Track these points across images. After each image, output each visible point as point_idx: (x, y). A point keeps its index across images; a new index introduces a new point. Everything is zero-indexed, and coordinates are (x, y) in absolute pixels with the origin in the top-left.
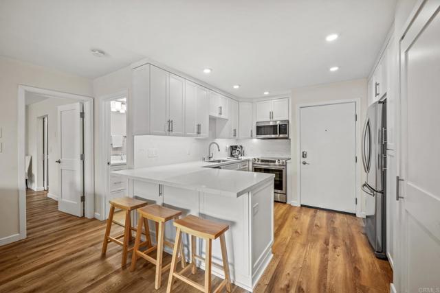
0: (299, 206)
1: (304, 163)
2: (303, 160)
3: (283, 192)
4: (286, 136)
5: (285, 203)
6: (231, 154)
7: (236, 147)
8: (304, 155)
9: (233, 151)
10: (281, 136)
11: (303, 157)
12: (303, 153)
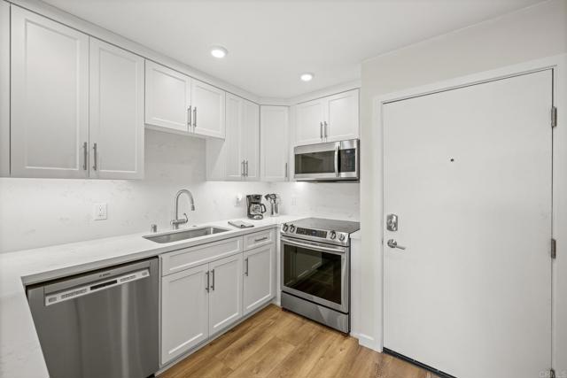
0: (380, 350)
1: (393, 245)
2: (389, 236)
3: (343, 307)
4: (354, 174)
5: (347, 335)
6: (249, 211)
7: (258, 197)
8: (392, 225)
9: (253, 206)
10: (343, 175)
11: (389, 228)
12: (390, 217)
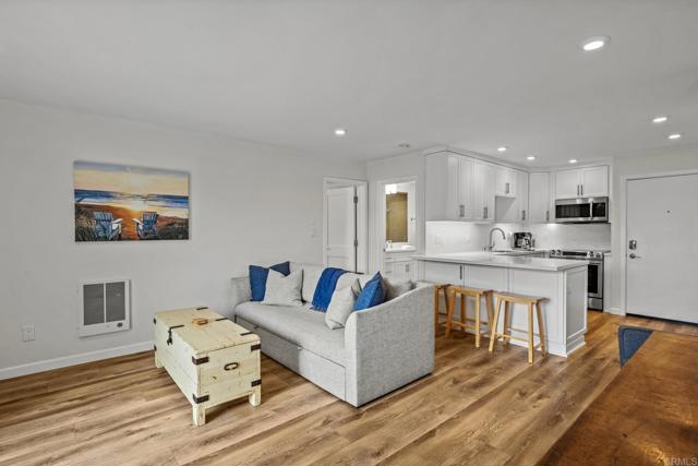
0: (624, 315)
1: (632, 257)
2: (631, 252)
3: (599, 295)
4: (604, 218)
5: (601, 311)
6: (516, 243)
7: (523, 234)
8: (632, 246)
9: (519, 240)
10: (596, 219)
11: (631, 248)
12: (631, 242)
